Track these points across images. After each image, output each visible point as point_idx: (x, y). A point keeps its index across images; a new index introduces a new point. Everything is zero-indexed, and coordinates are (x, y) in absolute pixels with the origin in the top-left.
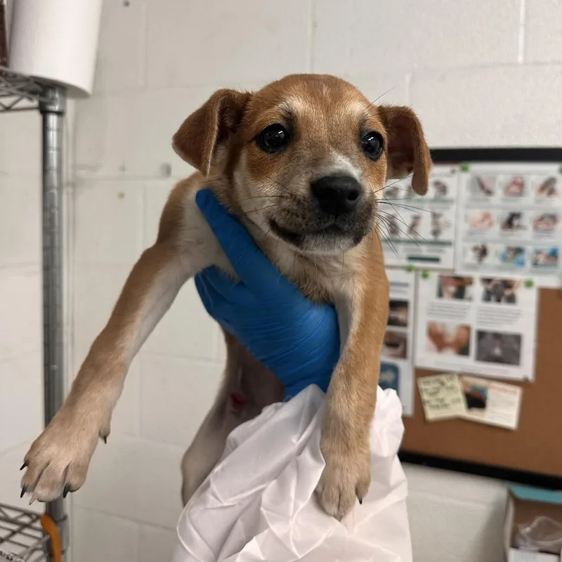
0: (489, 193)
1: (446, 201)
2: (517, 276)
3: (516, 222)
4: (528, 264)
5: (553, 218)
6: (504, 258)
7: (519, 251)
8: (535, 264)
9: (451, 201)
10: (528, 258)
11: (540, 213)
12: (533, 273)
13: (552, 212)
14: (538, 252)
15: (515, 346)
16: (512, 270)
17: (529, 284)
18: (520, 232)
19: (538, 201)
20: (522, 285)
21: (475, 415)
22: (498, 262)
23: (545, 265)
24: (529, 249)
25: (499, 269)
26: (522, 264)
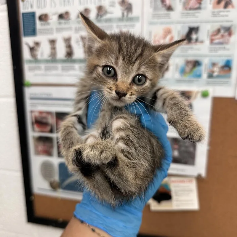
0: (170, 8)
1: (131, 19)
2: (194, 88)
3: (194, 36)
4: (205, 76)
5: (229, 31)
6: (183, 72)
7: (196, 64)
8: (210, 76)
9: (136, 19)
10: (204, 70)
11: (217, 26)
12: (208, 84)
13: (227, 24)
14: (214, 64)
15: (191, 149)
16: (190, 82)
17: (205, 95)
18: (198, 46)
19: (214, 14)
20: (199, 95)
21: (165, 206)
22: (177, 76)
23: (218, 77)
24: (206, 62)
25: (179, 81)
26: (199, 76)
